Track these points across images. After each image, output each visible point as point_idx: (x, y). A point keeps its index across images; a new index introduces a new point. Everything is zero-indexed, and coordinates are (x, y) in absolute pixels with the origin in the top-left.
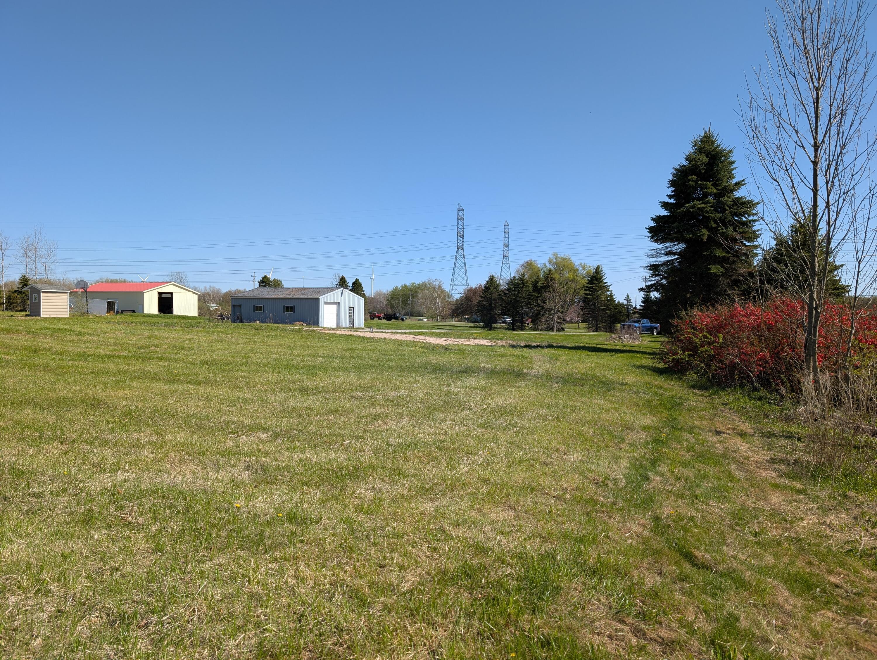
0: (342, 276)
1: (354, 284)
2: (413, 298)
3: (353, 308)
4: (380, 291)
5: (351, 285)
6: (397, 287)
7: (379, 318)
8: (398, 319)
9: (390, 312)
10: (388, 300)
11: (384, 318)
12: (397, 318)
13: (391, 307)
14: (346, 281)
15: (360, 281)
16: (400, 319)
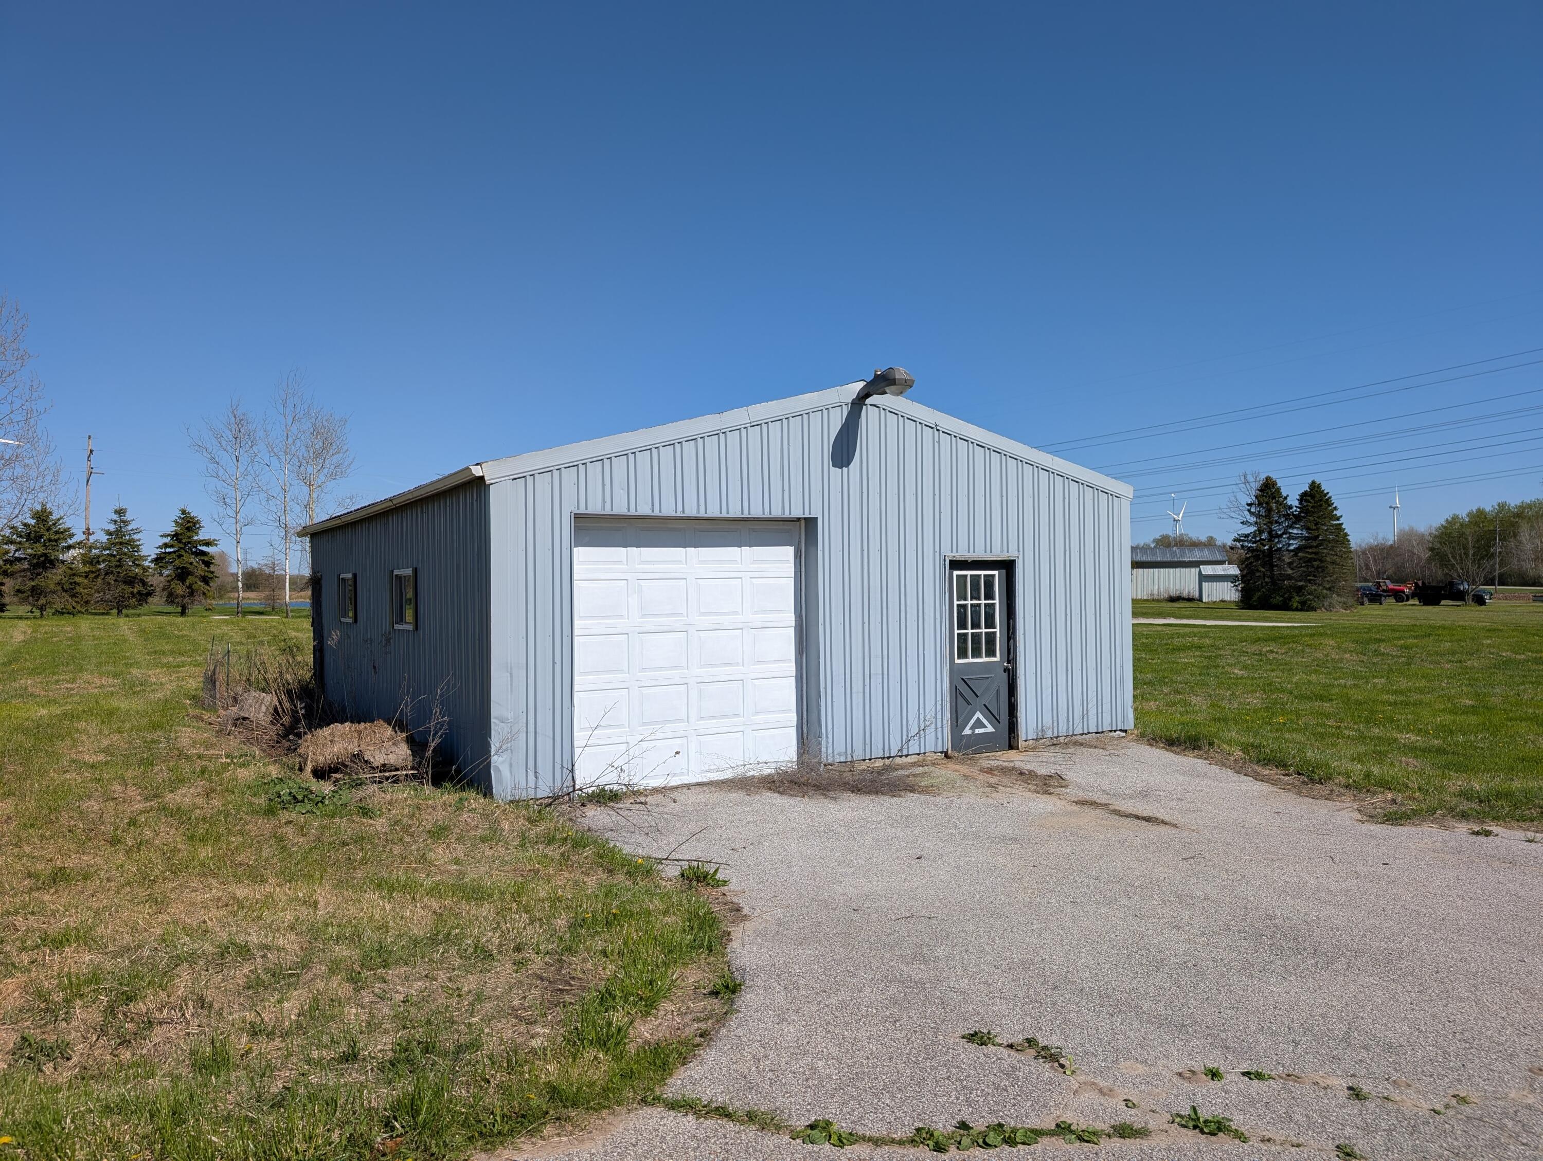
0: (1268, 478)
3: (1008, 567)
6: (1455, 518)
11: (1414, 595)
12: (1459, 596)
15: (1325, 488)
16: (1469, 599)
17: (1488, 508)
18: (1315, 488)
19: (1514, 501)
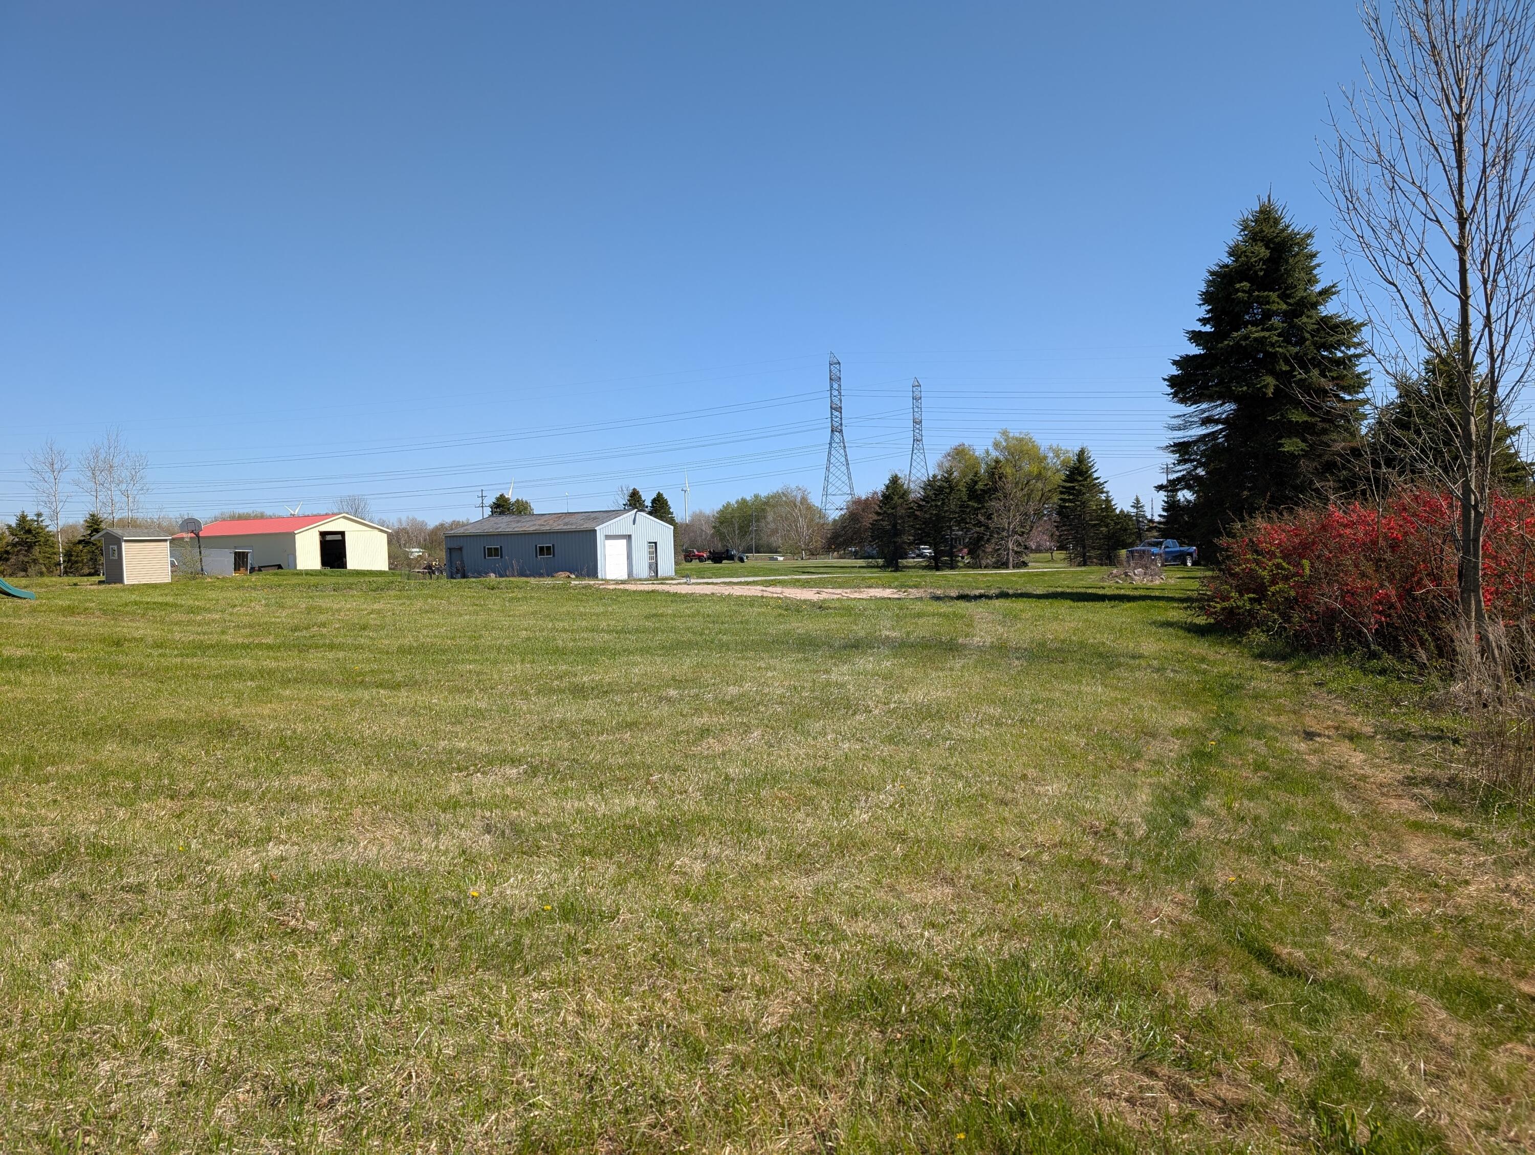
0: (634, 489)
1: (654, 501)
2: (758, 520)
3: (656, 543)
4: (701, 513)
5: (650, 505)
6: (728, 504)
7: (701, 559)
8: (733, 559)
9: (719, 547)
10: (714, 527)
11: (709, 558)
12: (731, 558)
13: (721, 540)
14: (640, 497)
15: (665, 496)
16: (736, 559)
17: (748, 498)
18: (659, 495)
19: (764, 493)
